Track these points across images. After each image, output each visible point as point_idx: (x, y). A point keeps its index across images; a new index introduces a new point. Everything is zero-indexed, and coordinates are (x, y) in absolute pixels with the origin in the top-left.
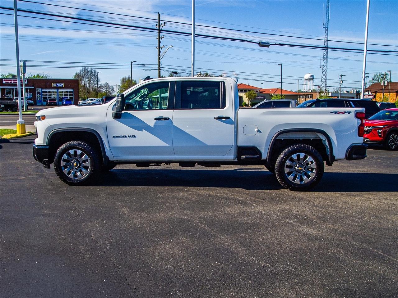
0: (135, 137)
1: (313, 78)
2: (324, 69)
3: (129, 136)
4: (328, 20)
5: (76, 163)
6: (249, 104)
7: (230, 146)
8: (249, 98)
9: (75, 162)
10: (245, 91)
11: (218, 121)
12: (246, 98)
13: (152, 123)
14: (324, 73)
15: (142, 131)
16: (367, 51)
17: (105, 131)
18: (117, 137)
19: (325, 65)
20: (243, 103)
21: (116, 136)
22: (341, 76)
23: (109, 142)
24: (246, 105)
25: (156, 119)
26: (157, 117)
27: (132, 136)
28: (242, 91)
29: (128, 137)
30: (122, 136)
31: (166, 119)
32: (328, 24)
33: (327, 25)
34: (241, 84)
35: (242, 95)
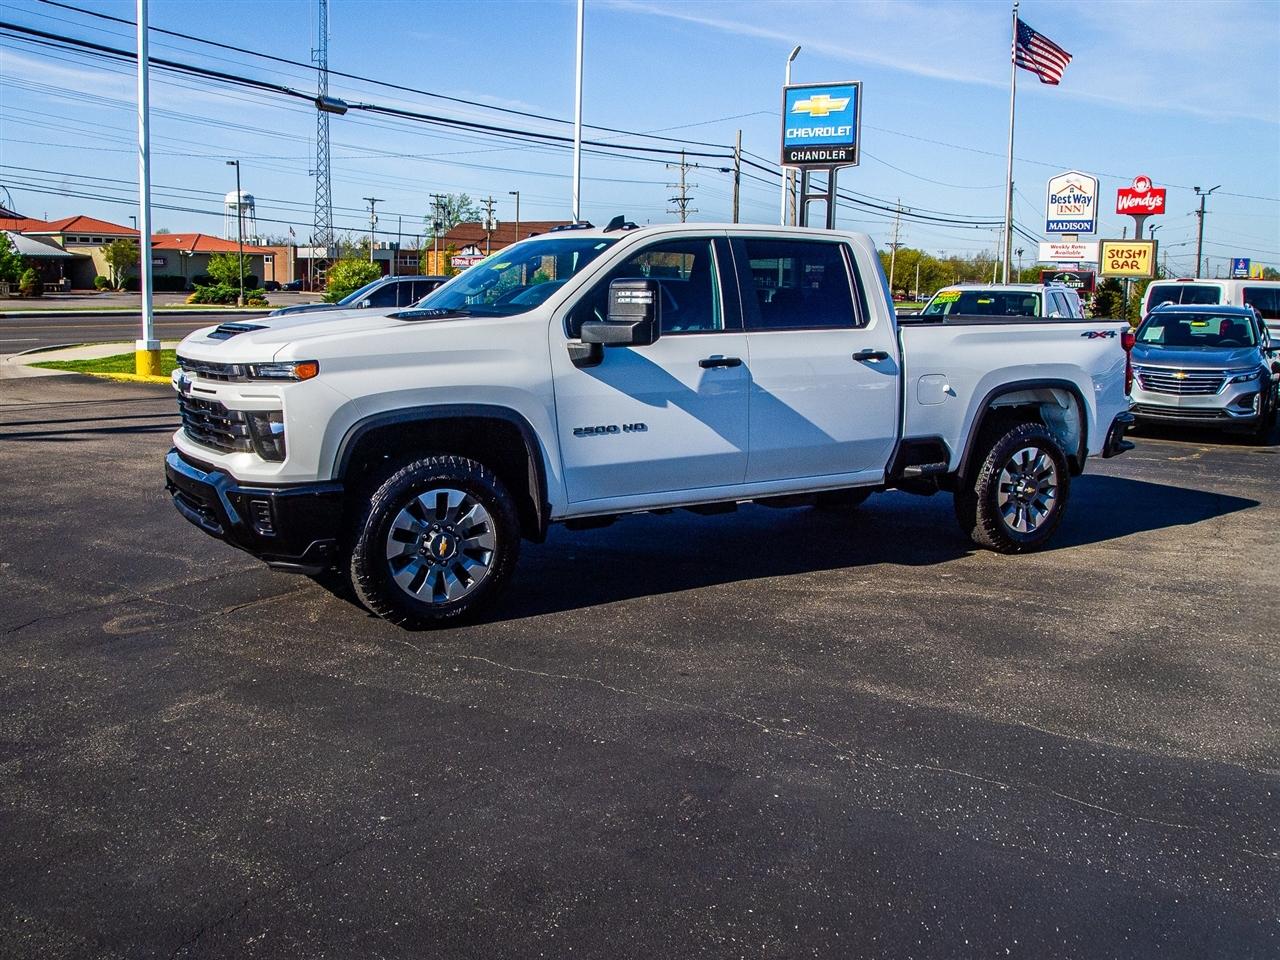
0: (642, 427)
1: (252, 205)
2: (322, 179)
3: (625, 427)
4: (326, 40)
5: (447, 542)
6: (116, 280)
7: (888, 439)
8: (117, 264)
9: (444, 539)
10: (95, 240)
11: (860, 366)
12: (107, 264)
13: (692, 379)
14: (322, 191)
15: (665, 406)
16: (582, 145)
17: (550, 416)
18: (590, 431)
19: (322, 168)
20: (96, 279)
21: (586, 429)
22: (373, 201)
23: (564, 453)
24: (107, 284)
25: (705, 364)
26: (708, 358)
27: (636, 425)
28: (87, 240)
29: (621, 428)
30: (603, 428)
31: (734, 363)
32: (325, 50)
33: (322, 53)
34: (80, 218)
35: (89, 254)
